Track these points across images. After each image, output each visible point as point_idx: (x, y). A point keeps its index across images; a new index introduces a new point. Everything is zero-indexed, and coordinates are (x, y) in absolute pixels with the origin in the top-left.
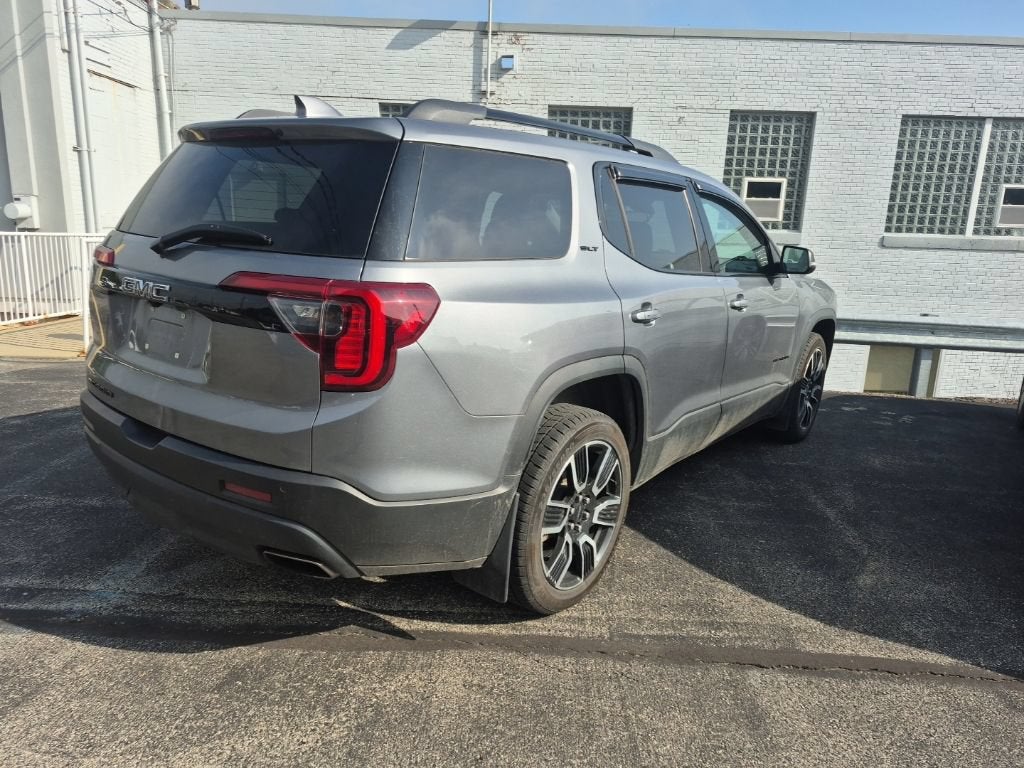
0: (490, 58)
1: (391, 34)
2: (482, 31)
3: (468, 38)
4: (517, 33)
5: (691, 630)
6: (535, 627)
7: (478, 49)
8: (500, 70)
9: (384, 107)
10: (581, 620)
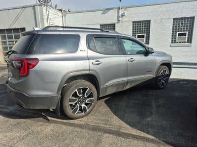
0: (120, 14)
1: (102, 12)
2: (119, 8)
3: (116, 10)
4: (125, 8)
5: (101, 125)
6: (72, 121)
7: (118, 12)
8: (123, 16)
9: (101, 25)
10: (81, 121)
